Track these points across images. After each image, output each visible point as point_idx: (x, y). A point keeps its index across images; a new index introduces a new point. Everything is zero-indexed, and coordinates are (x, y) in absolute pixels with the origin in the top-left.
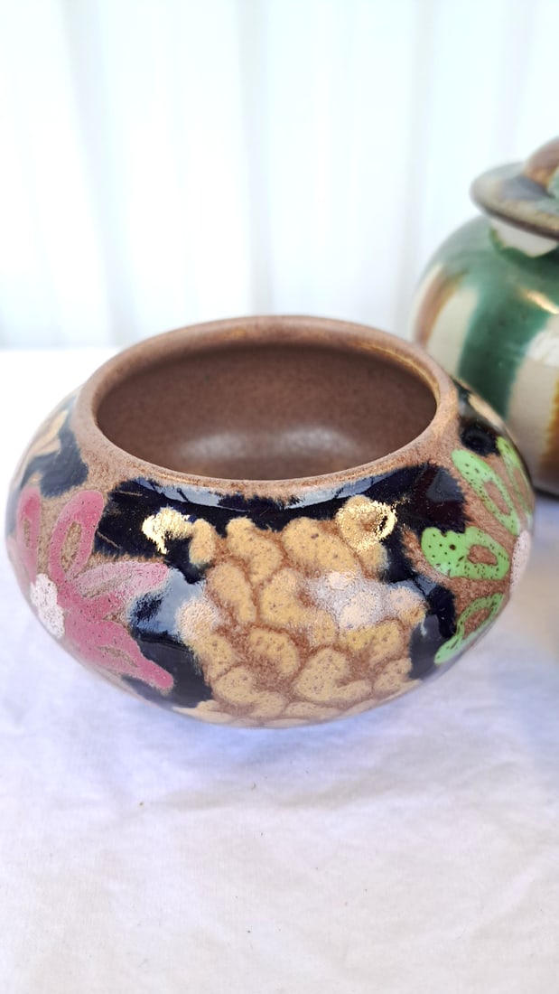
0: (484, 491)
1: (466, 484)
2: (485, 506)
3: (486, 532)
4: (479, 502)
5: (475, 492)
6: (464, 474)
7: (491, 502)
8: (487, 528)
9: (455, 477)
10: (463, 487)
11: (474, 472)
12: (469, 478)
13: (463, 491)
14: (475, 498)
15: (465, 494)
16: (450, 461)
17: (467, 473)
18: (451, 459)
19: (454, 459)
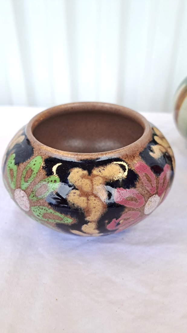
0: (28, 168)
1: (29, 162)
2: (23, 170)
3: (17, 173)
4: (24, 167)
5: (27, 165)
6: (32, 160)
7: (26, 172)
8: (18, 173)
9: (31, 158)
10: (28, 161)
11: (33, 164)
12: (31, 162)
13: (26, 161)
14: (25, 166)
15: (26, 162)
16: (36, 155)
17: (33, 161)
18: (37, 156)
19: (37, 157)
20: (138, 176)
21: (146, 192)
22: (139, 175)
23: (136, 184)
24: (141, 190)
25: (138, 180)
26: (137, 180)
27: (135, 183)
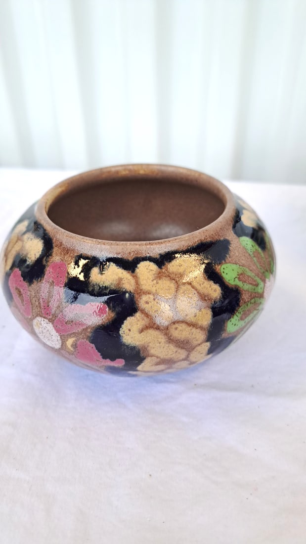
20: (43, 276)
21: (37, 303)
22: (45, 276)
23: (34, 283)
24: (33, 294)
25: (39, 280)
26: (38, 278)
27: (34, 280)
